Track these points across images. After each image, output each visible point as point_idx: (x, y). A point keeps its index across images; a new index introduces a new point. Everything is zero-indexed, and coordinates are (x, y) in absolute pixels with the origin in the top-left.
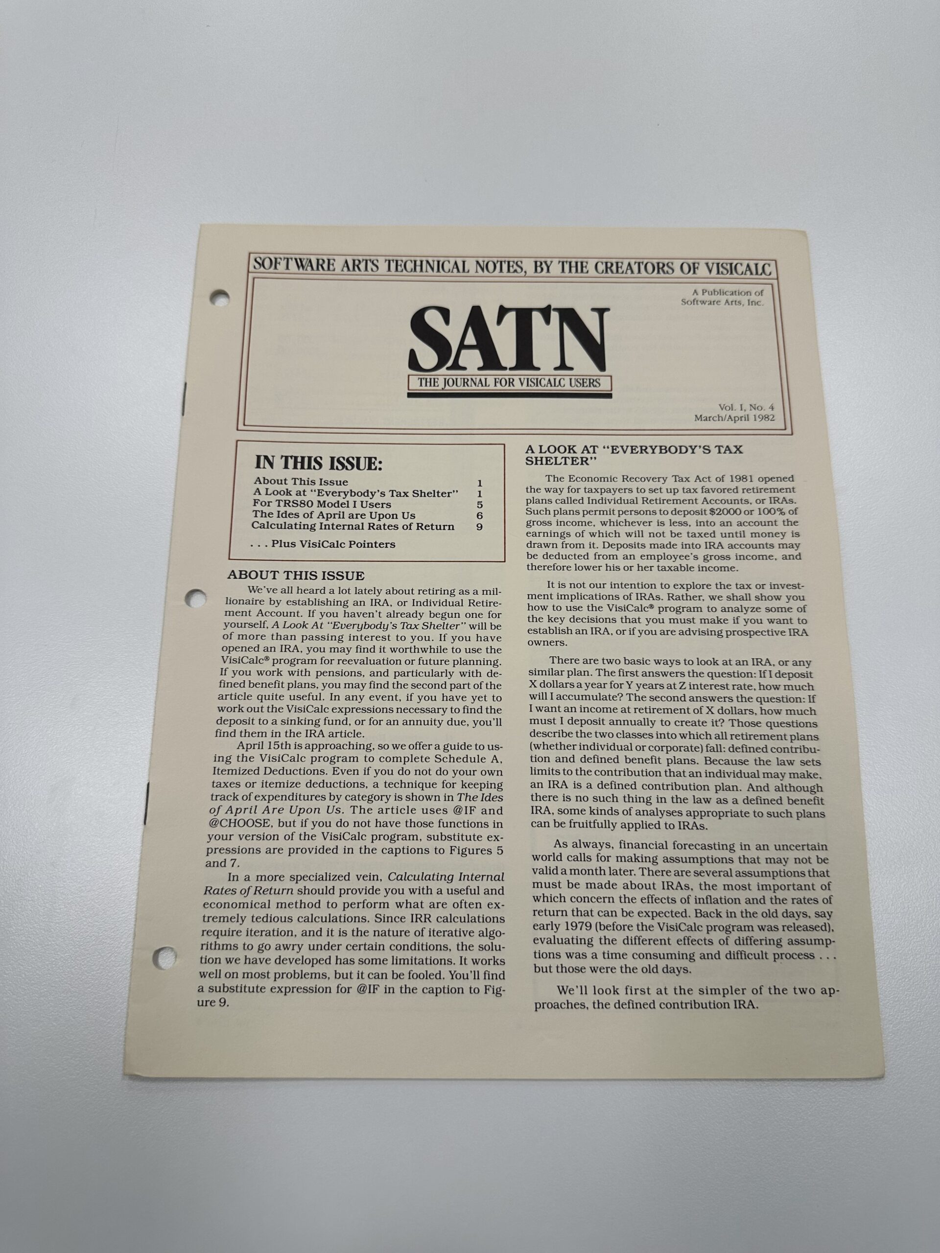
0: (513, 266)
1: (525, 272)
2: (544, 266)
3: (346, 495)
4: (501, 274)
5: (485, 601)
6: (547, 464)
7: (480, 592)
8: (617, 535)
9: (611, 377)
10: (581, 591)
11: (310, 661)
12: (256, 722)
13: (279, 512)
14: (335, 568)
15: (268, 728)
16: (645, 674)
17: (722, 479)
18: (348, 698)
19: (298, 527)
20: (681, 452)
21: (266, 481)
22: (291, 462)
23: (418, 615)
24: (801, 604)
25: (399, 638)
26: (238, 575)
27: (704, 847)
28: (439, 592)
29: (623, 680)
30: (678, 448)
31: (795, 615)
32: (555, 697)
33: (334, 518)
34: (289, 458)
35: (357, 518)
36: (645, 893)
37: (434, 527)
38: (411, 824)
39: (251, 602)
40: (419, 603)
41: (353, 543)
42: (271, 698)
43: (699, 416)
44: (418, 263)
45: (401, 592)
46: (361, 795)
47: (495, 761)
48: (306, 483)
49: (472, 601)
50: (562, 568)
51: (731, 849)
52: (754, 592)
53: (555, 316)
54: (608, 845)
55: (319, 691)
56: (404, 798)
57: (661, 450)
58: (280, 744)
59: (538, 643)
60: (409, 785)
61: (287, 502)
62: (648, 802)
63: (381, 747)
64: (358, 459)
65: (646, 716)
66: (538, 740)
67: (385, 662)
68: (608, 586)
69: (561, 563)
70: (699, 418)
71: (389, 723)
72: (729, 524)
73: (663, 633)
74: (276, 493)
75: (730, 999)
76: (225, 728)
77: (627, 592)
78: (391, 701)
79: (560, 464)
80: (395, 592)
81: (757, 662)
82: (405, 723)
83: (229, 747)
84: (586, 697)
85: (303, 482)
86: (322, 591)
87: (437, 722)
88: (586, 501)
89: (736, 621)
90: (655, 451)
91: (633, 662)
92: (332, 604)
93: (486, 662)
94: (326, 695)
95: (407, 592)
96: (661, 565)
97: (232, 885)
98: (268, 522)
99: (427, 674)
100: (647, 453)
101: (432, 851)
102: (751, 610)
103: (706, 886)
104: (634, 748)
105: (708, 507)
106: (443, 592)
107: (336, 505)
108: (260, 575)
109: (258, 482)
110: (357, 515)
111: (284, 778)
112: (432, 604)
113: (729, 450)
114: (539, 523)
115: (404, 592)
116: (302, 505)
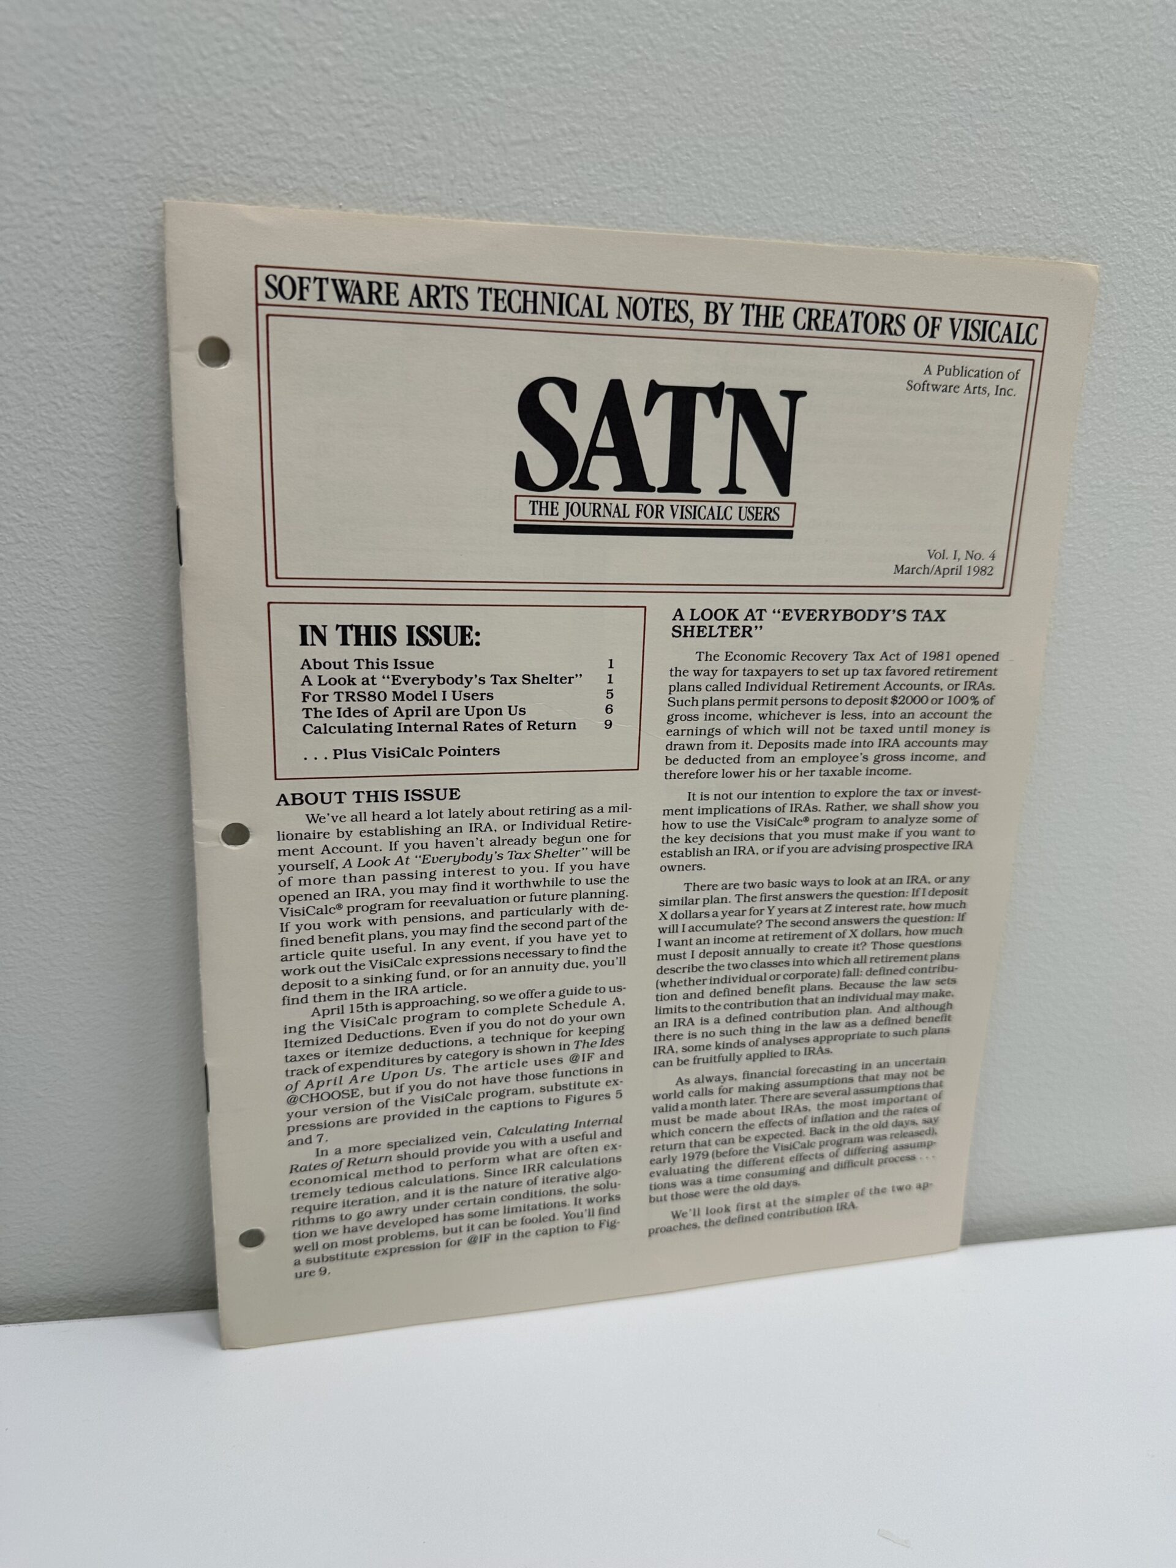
0: (673, 310)
1: (692, 321)
2: (720, 312)
3: (432, 683)
4: (655, 324)
5: (611, 820)
6: (699, 636)
7: (606, 810)
8: (777, 731)
9: (795, 504)
10: (728, 803)
11: (396, 906)
12: (332, 983)
13: (339, 709)
14: (422, 784)
15: (349, 989)
16: (789, 898)
17: (913, 657)
18: (445, 947)
19: (367, 729)
20: (869, 619)
21: (318, 665)
22: (351, 635)
23: (529, 840)
24: (972, 812)
25: (506, 871)
26: (290, 801)
27: (827, 1070)
28: (555, 811)
29: (764, 905)
30: (867, 613)
31: (964, 826)
32: (687, 929)
33: (417, 715)
34: (348, 628)
35: (448, 715)
36: (763, 1119)
37: (550, 726)
38: (523, 1077)
39: (312, 837)
40: (530, 826)
41: (443, 750)
42: (348, 953)
43: (900, 567)
44: (530, 297)
45: (508, 813)
46: (465, 1053)
47: (617, 1004)
48: (375, 666)
49: (596, 821)
50: (707, 775)
51: (853, 1069)
52: (925, 800)
53: (728, 401)
54: (731, 1078)
55: (409, 940)
56: (514, 1051)
57: (845, 615)
58: (364, 1006)
59: (672, 869)
60: (520, 1037)
61: (350, 694)
62: (776, 1031)
63: (486, 999)
64: (447, 628)
65: (784, 943)
66: (665, 978)
67: (490, 901)
68: (759, 797)
69: (705, 768)
70: (899, 569)
71: (496, 971)
72: (911, 715)
73: (816, 850)
74: (333, 682)
75: (834, 1204)
76: (293, 994)
77: (780, 802)
78: (497, 946)
79: (716, 636)
80: (500, 813)
81: (913, 879)
82: (515, 970)
83: (302, 1015)
84: (720, 927)
85: (370, 665)
86: (406, 816)
87: (552, 966)
88: (743, 687)
89: (898, 834)
90: (838, 617)
91: (778, 885)
92: (420, 832)
93: (610, 894)
94: (417, 944)
95: (516, 813)
96: (823, 769)
97: (321, 1160)
98: (325, 725)
99: (540, 912)
100: (827, 620)
101: (546, 1102)
102: (916, 820)
103: (825, 1106)
104: (768, 978)
105: (890, 694)
106: (560, 811)
107: (419, 697)
108: (320, 798)
109: (306, 667)
110: (447, 710)
111: (372, 1044)
112: (547, 826)
113: (929, 616)
114: (683, 718)
115: (512, 812)
116: (371, 699)
